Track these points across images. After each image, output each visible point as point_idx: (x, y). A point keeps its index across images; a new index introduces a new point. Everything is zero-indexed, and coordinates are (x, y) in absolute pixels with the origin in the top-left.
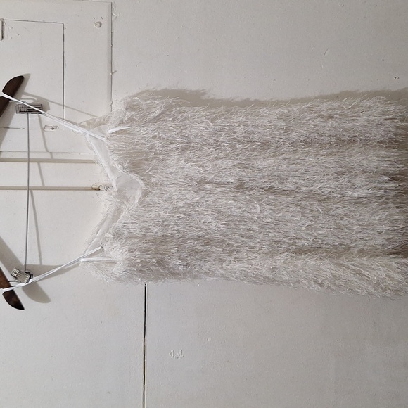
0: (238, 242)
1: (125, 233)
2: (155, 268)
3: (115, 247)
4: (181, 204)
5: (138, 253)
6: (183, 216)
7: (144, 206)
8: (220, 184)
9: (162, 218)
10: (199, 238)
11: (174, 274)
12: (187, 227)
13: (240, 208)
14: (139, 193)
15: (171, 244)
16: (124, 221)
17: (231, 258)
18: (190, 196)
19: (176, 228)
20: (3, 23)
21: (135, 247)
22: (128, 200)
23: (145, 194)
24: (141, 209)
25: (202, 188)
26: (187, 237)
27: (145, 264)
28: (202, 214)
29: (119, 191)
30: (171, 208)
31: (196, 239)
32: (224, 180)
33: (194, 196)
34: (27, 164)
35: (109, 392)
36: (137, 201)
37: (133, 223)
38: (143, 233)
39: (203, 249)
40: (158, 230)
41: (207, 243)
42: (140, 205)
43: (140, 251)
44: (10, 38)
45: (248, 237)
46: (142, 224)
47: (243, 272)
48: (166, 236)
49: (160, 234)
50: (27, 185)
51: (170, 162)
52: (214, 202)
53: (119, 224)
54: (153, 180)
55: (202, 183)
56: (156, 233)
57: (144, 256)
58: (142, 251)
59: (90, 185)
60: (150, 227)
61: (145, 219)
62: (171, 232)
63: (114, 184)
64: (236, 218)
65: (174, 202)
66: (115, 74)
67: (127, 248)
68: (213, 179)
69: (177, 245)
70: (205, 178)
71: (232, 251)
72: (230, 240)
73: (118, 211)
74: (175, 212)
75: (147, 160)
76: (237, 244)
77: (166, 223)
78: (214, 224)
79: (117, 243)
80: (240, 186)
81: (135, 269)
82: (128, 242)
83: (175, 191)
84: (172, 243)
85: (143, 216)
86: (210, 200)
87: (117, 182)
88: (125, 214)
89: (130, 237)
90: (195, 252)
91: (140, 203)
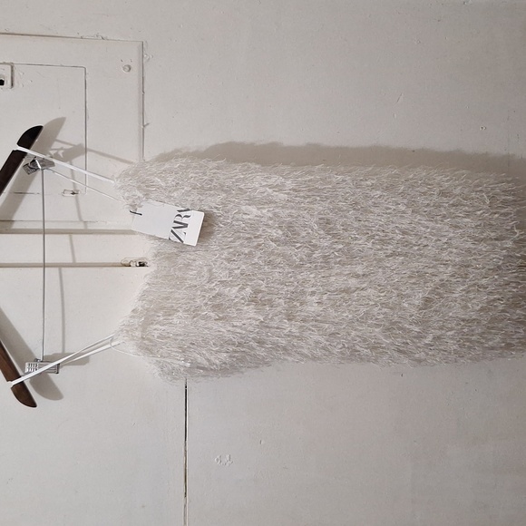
20: (12, 67)
34: (41, 236)
35: (143, 507)
44: (21, 86)
50: (42, 262)
59: (119, 260)
66: (147, 127)
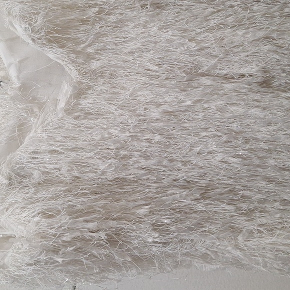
0: (260, 192)
1: (36, 174)
2: (103, 251)
3: (11, 204)
4: (155, 113)
5: (65, 219)
6: (157, 138)
7: (76, 118)
8: (227, 78)
9: (115, 142)
10: (188, 185)
11: (140, 261)
12: (165, 162)
13: (269, 124)
14: (66, 90)
15: (133, 197)
16: (32, 149)
17: (251, 226)
18: (170, 98)
19: (143, 163)
21: (58, 204)
22: (41, 106)
23: (80, 93)
24: (69, 122)
25: (195, 84)
26: (165, 182)
27: (81, 244)
28: (196, 135)
29: (24, 87)
30: (133, 121)
31: (184, 187)
32: (236, 70)
33: (182, 97)
36: (62, 105)
37: (53, 152)
38: (76, 173)
39: (200, 207)
40: (106, 169)
41: (205, 193)
42: (69, 114)
43: (70, 214)
45: (279, 183)
46: (73, 154)
47: (281, 255)
48: (124, 180)
49: (110, 175)
51: (131, 30)
52: (220, 110)
53: (21, 154)
54: (95, 65)
55: (194, 74)
56: (104, 173)
57: (80, 226)
58: (74, 213)
60: (91, 161)
61: (80, 144)
62: (132, 172)
63: (13, 73)
64: (262, 145)
65: (141, 111)
67: (39, 207)
68: (214, 67)
69: (148, 200)
70: (198, 66)
71: (252, 211)
72: (246, 188)
73: (22, 128)
74: (142, 131)
75: (84, 22)
76: (259, 196)
77: (123, 153)
78: (219, 157)
79: (17, 196)
80: (266, 83)
81: (60, 260)
82: (43, 194)
83: (140, 89)
84: (137, 196)
85: (74, 138)
86: (213, 106)
87: (19, 71)
88: (36, 133)
89: (47, 182)
90: (184, 212)
91: (68, 111)
